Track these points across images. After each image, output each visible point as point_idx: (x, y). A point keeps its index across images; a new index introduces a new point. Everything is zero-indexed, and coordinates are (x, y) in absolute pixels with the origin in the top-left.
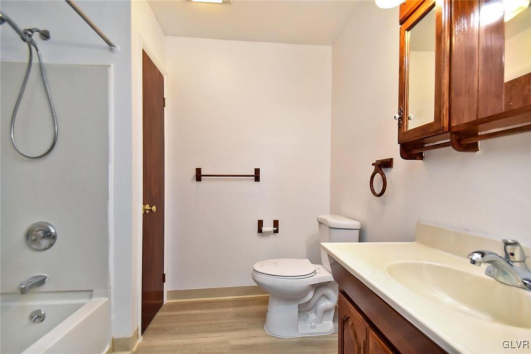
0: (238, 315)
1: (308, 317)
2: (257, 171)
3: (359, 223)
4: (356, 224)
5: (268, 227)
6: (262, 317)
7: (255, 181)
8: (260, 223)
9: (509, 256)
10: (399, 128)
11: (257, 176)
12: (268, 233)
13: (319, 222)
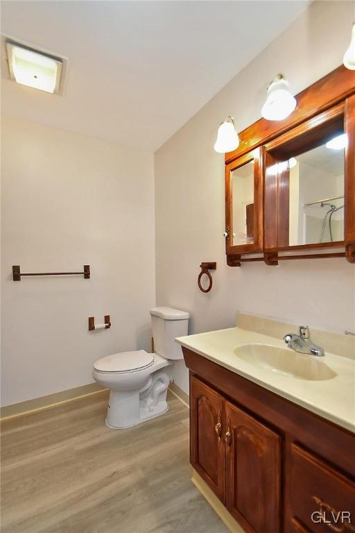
0: (74, 420)
1: (146, 402)
2: (87, 268)
3: (187, 314)
4: (185, 315)
5: (100, 324)
6: (103, 413)
7: (85, 278)
8: (91, 320)
9: (302, 334)
10: (227, 243)
11: (87, 273)
12: (100, 329)
13: (152, 315)
